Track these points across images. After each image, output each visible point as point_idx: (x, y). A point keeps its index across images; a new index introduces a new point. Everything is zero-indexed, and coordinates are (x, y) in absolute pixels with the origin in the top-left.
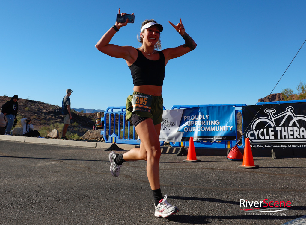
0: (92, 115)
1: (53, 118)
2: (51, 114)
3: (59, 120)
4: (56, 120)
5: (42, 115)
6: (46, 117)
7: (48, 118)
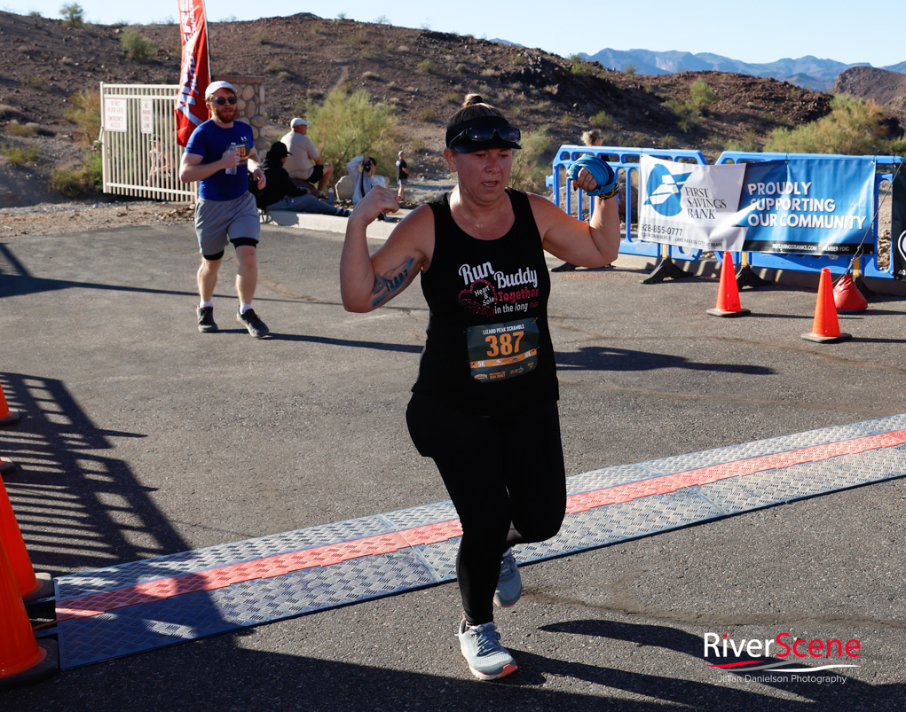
0: (666, 82)
1: (522, 96)
2: (514, 82)
3: (541, 105)
4: (532, 103)
5: (481, 86)
6: (495, 96)
7: (501, 97)
